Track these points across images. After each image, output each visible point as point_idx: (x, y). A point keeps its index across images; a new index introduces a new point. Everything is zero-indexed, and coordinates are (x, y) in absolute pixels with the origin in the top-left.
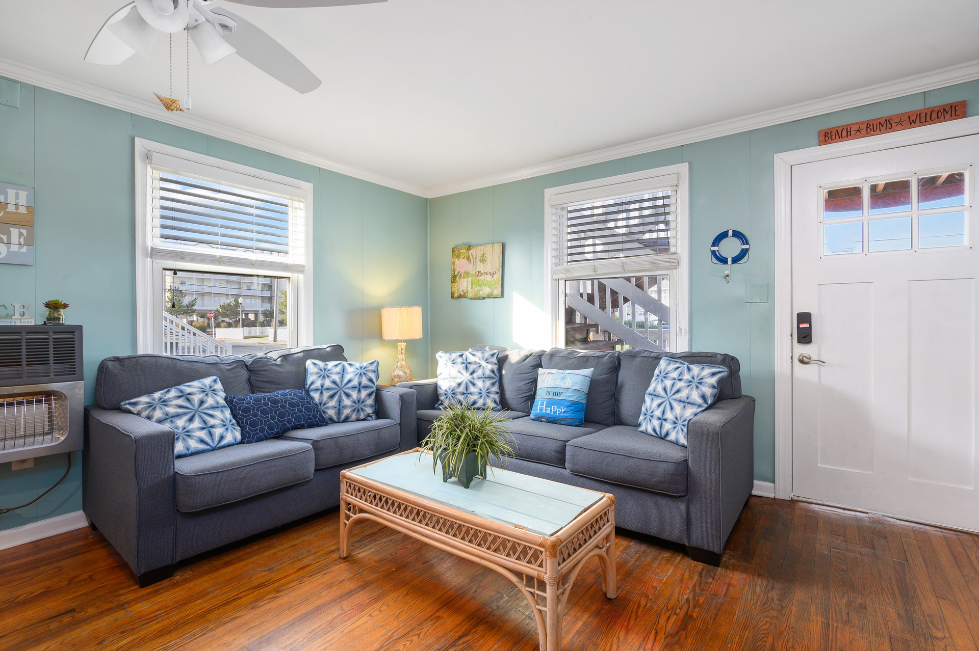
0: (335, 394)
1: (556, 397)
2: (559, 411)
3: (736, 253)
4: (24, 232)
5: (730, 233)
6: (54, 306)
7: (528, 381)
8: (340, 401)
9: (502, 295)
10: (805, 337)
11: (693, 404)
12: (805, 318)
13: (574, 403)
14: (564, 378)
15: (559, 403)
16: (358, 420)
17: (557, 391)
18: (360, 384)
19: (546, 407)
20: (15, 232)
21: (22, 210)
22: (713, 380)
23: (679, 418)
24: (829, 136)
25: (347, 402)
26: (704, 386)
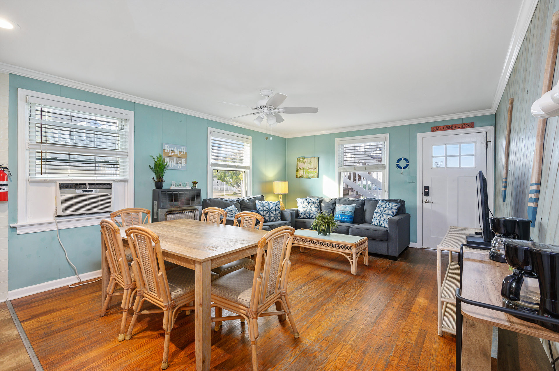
0: (268, 212)
1: (344, 214)
2: (345, 218)
3: (405, 165)
4: (185, 160)
5: (403, 159)
6: (195, 183)
7: (331, 209)
8: (270, 215)
9: (318, 177)
10: (427, 194)
11: (390, 215)
12: (427, 188)
13: (350, 216)
14: (346, 207)
15: (345, 216)
16: (276, 221)
17: (344, 212)
18: (276, 209)
19: (340, 217)
20: (183, 160)
21: (184, 153)
22: (396, 207)
23: (385, 219)
24: (435, 129)
25: (272, 215)
26: (393, 209)
